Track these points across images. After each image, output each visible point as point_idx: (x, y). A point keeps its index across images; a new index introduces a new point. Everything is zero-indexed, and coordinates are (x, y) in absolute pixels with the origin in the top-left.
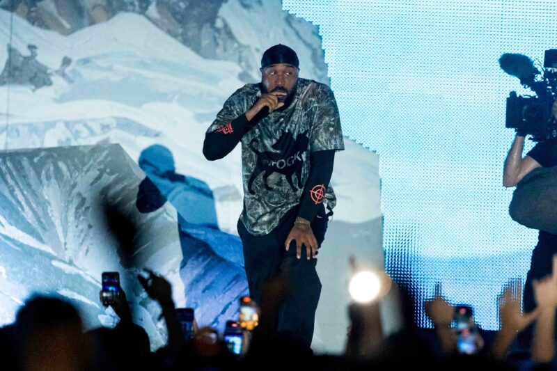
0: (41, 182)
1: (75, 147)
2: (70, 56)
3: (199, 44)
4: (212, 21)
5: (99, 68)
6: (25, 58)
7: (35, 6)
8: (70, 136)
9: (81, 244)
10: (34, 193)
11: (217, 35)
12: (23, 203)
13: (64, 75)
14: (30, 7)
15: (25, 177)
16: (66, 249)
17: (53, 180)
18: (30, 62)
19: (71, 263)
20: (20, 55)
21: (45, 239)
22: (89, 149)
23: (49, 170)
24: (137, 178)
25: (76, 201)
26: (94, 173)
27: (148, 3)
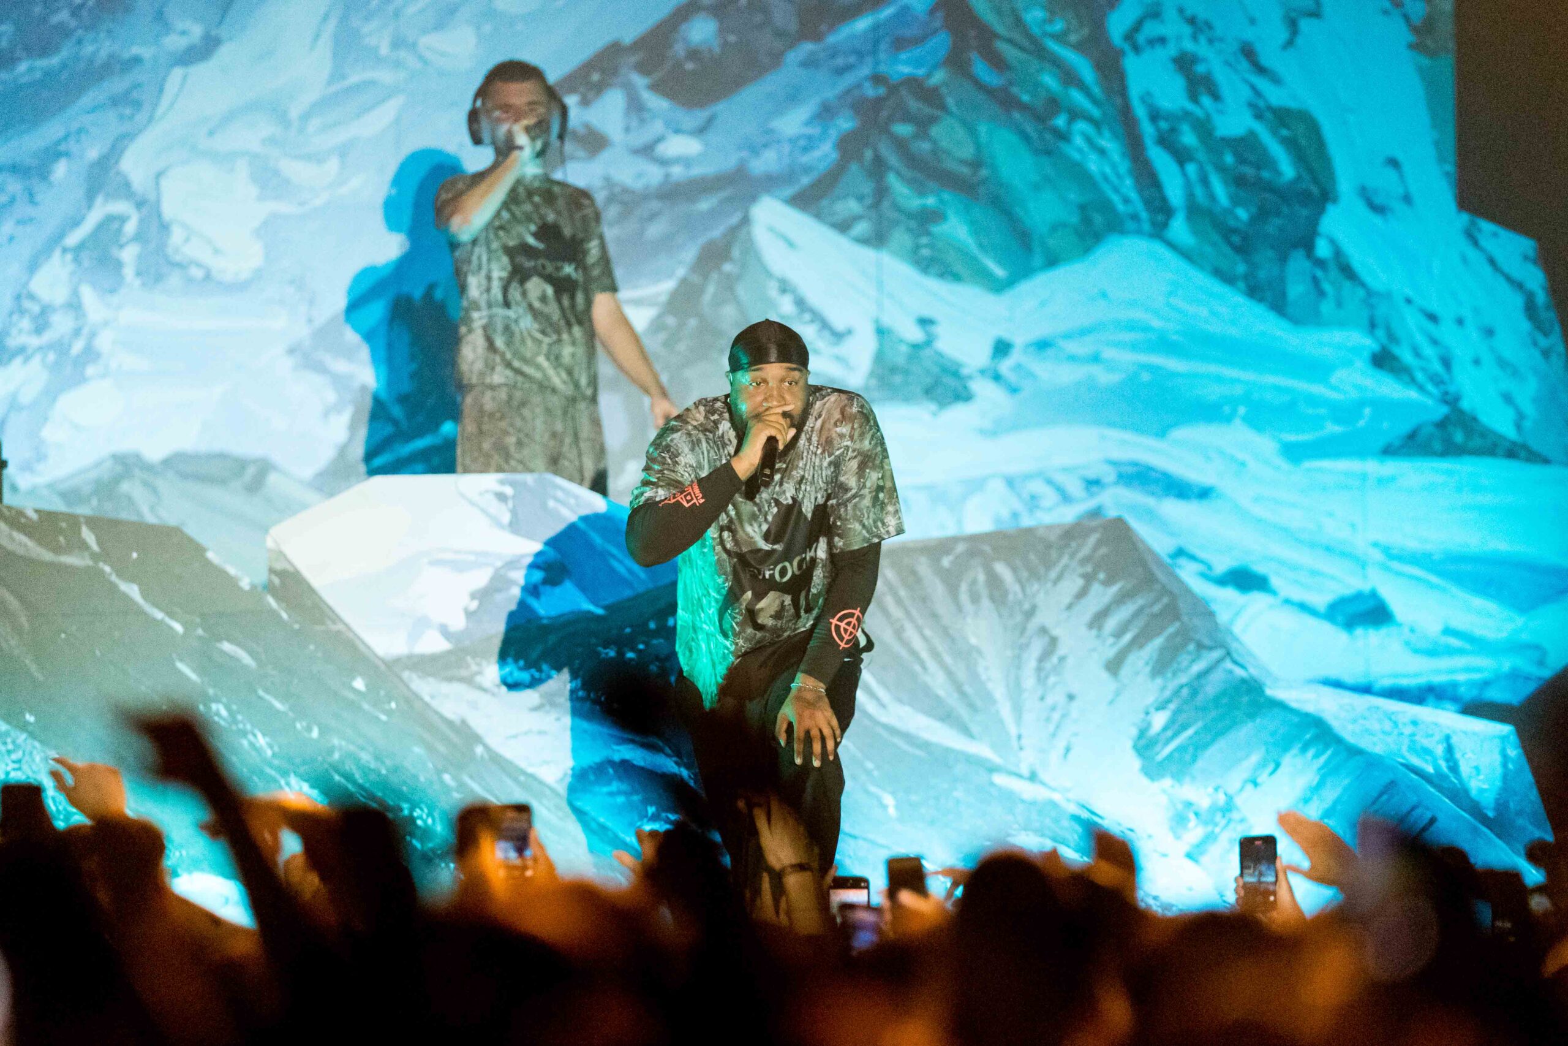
0: (959, 608)
1: (1029, 531)
3: (1284, 294)
4: (1308, 245)
6: (916, 347)
7: (928, 233)
8: (1019, 506)
9: (1054, 735)
10: (945, 632)
11: (1319, 273)
12: (924, 655)
13: (997, 378)
14: (919, 236)
15: (924, 599)
16: (1021, 749)
17: (986, 602)
18: (924, 353)
19: (1033, 777)
20: (901, 341)
21: (975, 729)
22: (1059, 533)
23: (974, 582)
24: (1164, 587)
25: (1037, 647)
26: (1072, 584)
27: (1168, 211)
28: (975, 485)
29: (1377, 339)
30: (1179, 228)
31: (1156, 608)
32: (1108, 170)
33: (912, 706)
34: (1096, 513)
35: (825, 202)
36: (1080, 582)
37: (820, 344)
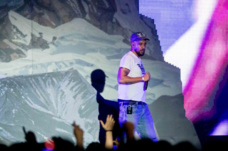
0: (46, 86)
1: (59, 72)
2: (56, 36)
3: (107, 28)
4: (111, 19)
5: (67, 40)
6: (38, 38)
7: (41, 17)
8: (57, 67)
9: (64, 110)
11: (113, 25)
12: (40, 95)
13: (54, 44)
14: (39, 18)
15: (40, 84)
16: (57, 112)
17: (51, 85)
18: (40, 39)
19: (60, 118)
20: (36, 37)
21: (49, 109)
22: (65, 72)
23: (49, 81)
24: (84, 83)
25: (61, 93)
26: (67, 82)
27: (86, 14)
28: (49, 64)
29: (124, 37)
30: (87, 16)
31: (82, 87)
32: (74, 6)
33: (37, 104)
34: (72, 69)
35: (22, 11)
36: (69, 82)
37: (21, 38)
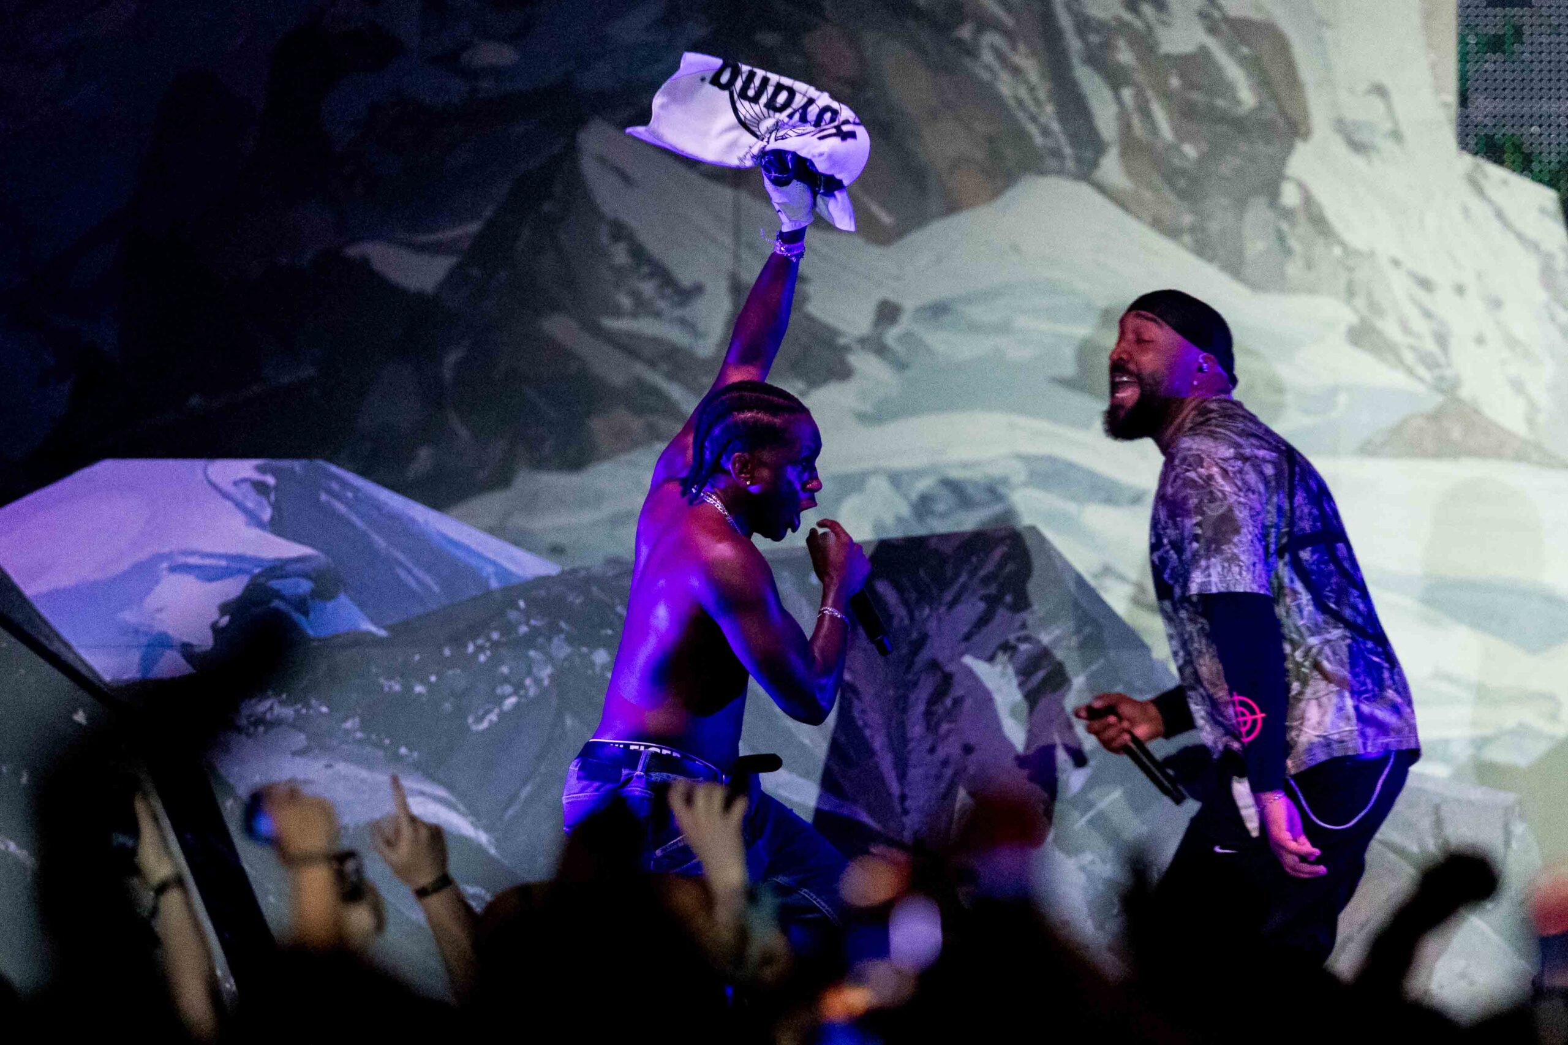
1: (920, 540)
2: (896, 299)
5: (975, 328)
8: (906, 510)
13: (881, 350)
22: (957, 542)
25: (926, 687)
26: (971, 608)
27: (1098, 147)
28: (852, 483)
29: (1355, 309)
34: (1005, 520)
36: (982, 606)
37: (662, 304)
